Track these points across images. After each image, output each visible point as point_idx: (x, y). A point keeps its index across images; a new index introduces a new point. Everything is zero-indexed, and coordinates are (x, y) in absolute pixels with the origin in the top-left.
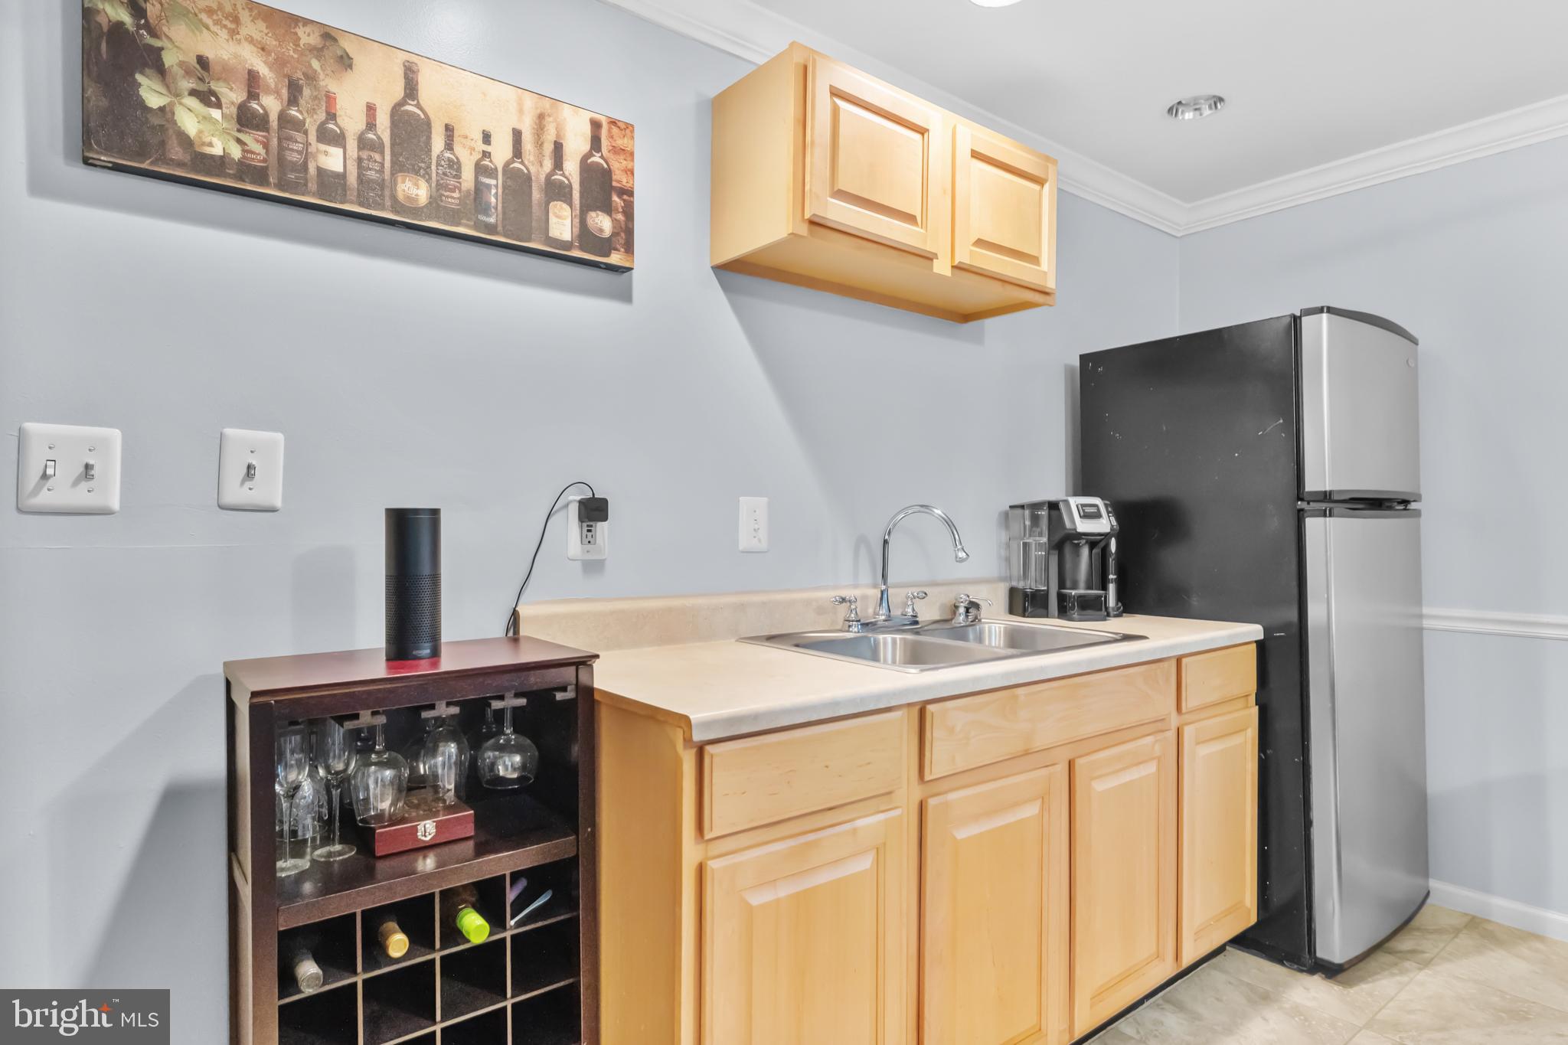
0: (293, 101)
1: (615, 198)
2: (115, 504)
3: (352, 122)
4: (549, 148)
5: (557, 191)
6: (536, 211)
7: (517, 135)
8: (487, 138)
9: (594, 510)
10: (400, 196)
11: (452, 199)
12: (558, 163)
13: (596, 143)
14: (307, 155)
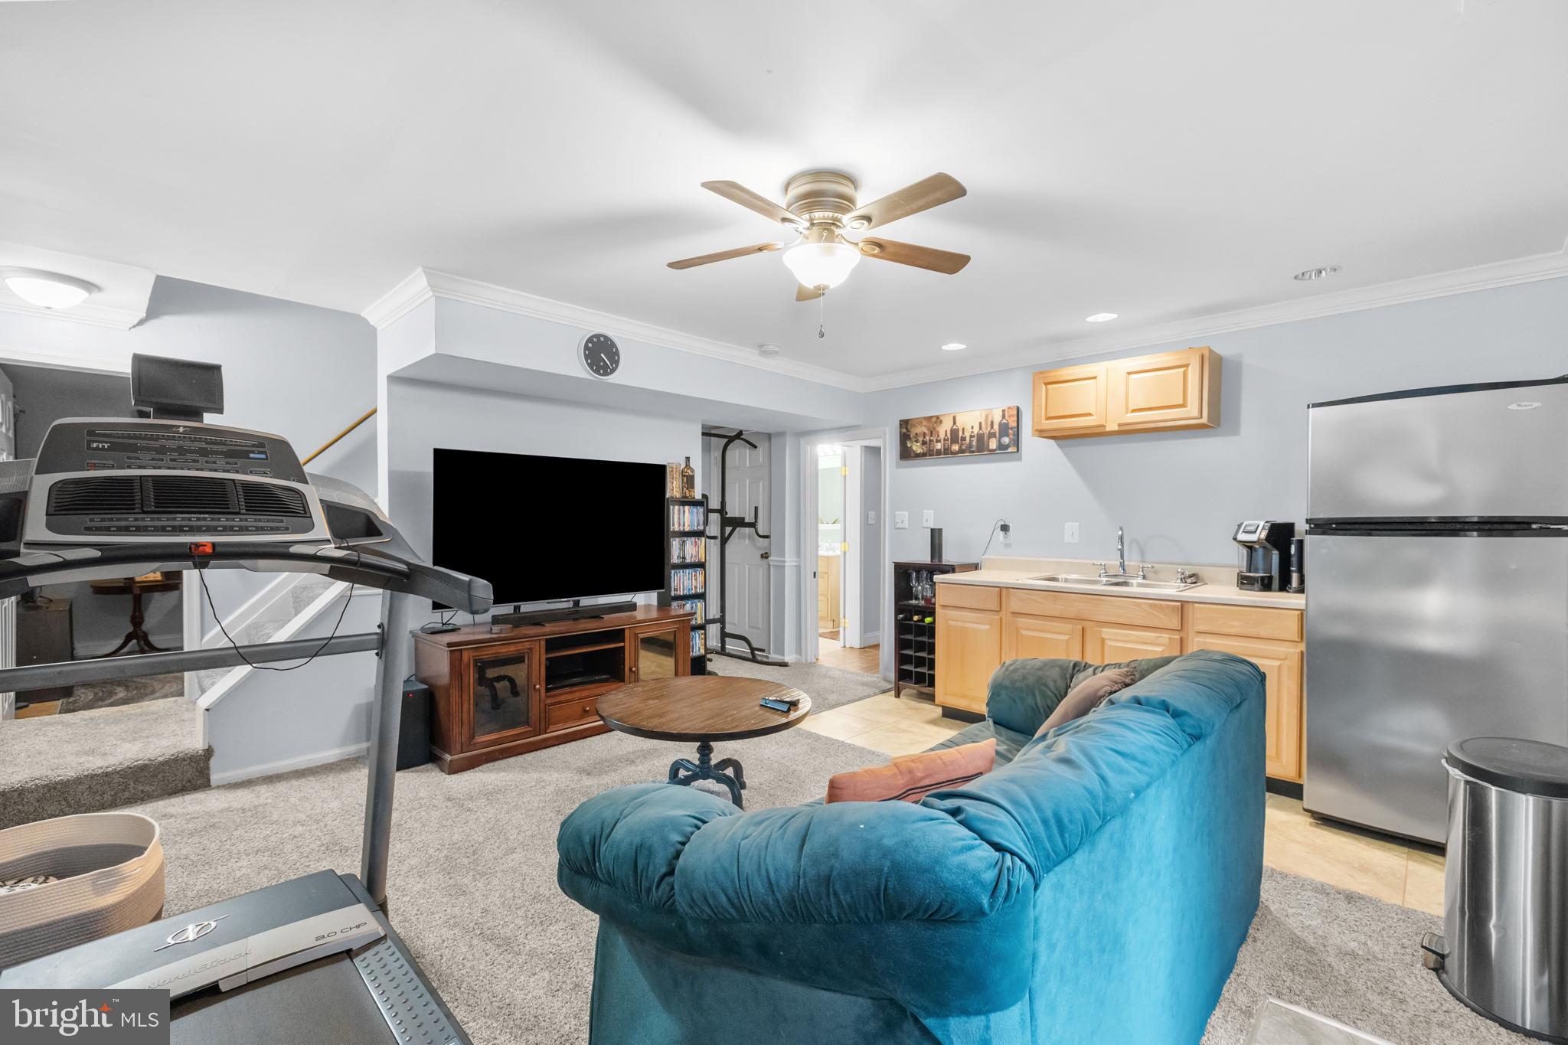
0: (931, 436)
1: (1010, 431)
2: (907, 527)
3: (942, 436)
4: (989, 423)
5: (992, 435)
6: (986, 443)
7: (980, 423)
8: (972, 428)
9: (1005, 528)
10: (952, 450)
11: (964, 447)
12: (992, 427)
13: (1004, 417)
14: (934, 447)
